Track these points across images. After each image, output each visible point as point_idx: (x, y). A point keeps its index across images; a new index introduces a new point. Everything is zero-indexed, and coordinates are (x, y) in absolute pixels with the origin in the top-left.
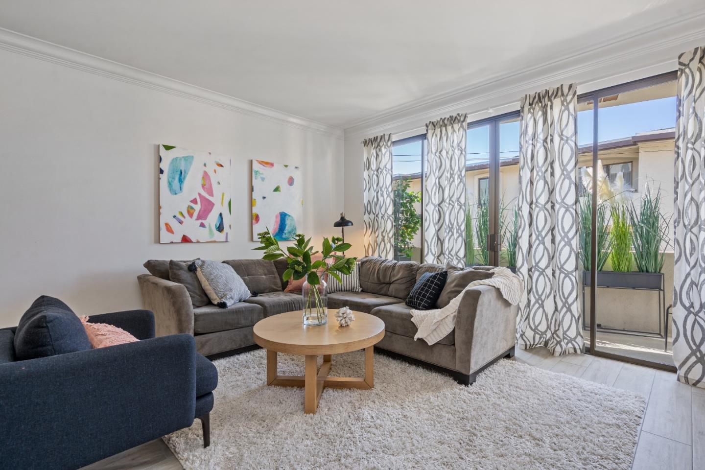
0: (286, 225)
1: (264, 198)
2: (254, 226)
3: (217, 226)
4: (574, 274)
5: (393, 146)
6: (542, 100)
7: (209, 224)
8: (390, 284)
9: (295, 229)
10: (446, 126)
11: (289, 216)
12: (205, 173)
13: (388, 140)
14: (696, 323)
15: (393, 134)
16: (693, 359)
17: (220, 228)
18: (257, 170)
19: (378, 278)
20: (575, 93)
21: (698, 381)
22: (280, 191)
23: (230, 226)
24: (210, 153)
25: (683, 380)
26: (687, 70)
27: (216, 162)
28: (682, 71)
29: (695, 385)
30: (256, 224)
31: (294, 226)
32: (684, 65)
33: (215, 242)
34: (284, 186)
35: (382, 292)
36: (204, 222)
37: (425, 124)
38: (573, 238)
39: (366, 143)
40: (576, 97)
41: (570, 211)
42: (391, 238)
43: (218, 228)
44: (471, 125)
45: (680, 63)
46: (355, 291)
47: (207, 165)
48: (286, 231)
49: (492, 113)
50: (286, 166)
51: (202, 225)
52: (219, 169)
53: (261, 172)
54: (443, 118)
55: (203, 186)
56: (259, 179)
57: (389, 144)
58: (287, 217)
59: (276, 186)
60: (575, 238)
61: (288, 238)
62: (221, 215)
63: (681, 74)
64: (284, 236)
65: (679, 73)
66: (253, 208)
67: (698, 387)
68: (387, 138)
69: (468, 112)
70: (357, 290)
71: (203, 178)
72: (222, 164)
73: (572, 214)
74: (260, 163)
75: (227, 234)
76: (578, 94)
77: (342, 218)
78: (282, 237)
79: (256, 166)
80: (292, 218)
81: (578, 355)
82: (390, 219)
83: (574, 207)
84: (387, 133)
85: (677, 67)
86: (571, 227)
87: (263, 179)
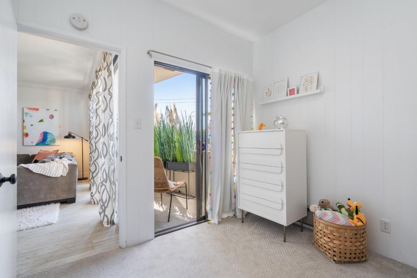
0: (47, 138)
1: (32, 125)
2: (24, 139)
9: (55, 140)
11: (50, 133)
14: (106, 190)
18: (27, 112)
22: (43, 122)
30: (27, 138)
31: (53, 138)
34: (46, 119)
48: (48, 141)
50: (48, 110)
53: (29, 113)
56: (28, 117)
58: (48, 134)
59: (41, 120)
61: (49, 144)
64: (46, 143)
66: (24, 130)
74: (29, 109)
77: (69, 134)
79: (26, 110)
80: (52, 134)
81: (92, 204)
87: (31, 117)
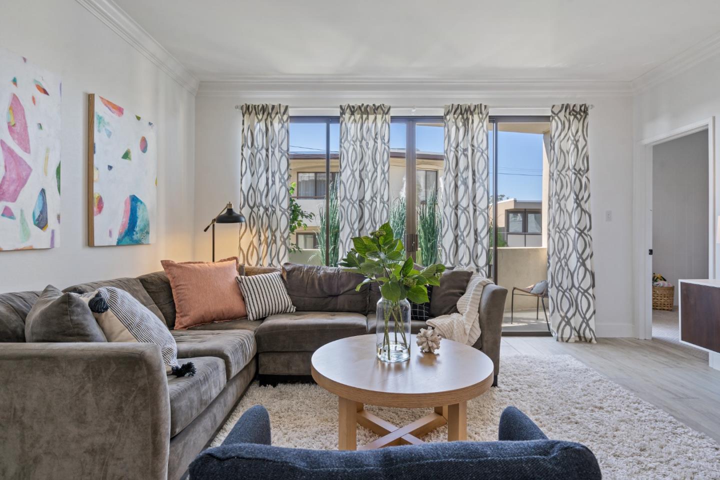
0: (137, 218)
1: (110, 168)
3: (37, 217)
4: (485, 268)
5: (290, 122)
6: (464, 112)
7: (22, 211)
8: (337, 296)
9: (148, 225)
10: (368, 114)
11: (141, 202)
12: (15, 98)
13: (284, 113)
15: (291, 107)
16: (563, 323)
17: (41, 222)
18: (101, 116)
19: (322, 290)
20: (488, 113)
21: (569, 338)
22: (130, 159)
23: (59, 217)
24: (25, 60)
25: (560, 340)
26: (556, 118)
27: (35, 81)
28: (553, 118)
29: (567, 341)
30: (99, 215)
31: (146, 220)
32: (554, 114)
33: (31, 249)
34: (136, 151)
35: (330, 307)
36: (10, 205)
37: (339, 106)
38: (484, 237)
39: (247, 110)
40: (488, 117)
41: (483, 214)
42: (286, 239)
43: (38, 220)
44: (394, 119)
45: (552, 112)
46: (288, 311)
47: (18, 82)
48: (137, 229)
49: (414, 112)
50: (138, 118)
51: (8, 213)
52: (39, 95)
53: (105, 120)
54: (365, 105)
55: (11, 128)
56: (104, 134)
57: (285, 118)
58: (139, 203)
59: (126, 150)
60: (486, 238)
61: (140, 240)
62: (43, 191)
63: (552, 120)
64: (135, 237)
65: (551, 118)
66: (94, 184)
67: (570, 343)
68: (282, 110)
69: (391, 105)
70: (292, 310)
71: (10, 108)
72: (48, 90)
73: (484, 217)
74: (104, 103)
75: (53, 232)
76: (489, 115)
77: (230, 211)
78: (132, 238)
79: (100, 108)
80: (145, 206)
82: (285, 214)
83: (486, 211)
84: (284, 104)
85: (550, 114)
86: (483, 229)
87: (109, 134)
